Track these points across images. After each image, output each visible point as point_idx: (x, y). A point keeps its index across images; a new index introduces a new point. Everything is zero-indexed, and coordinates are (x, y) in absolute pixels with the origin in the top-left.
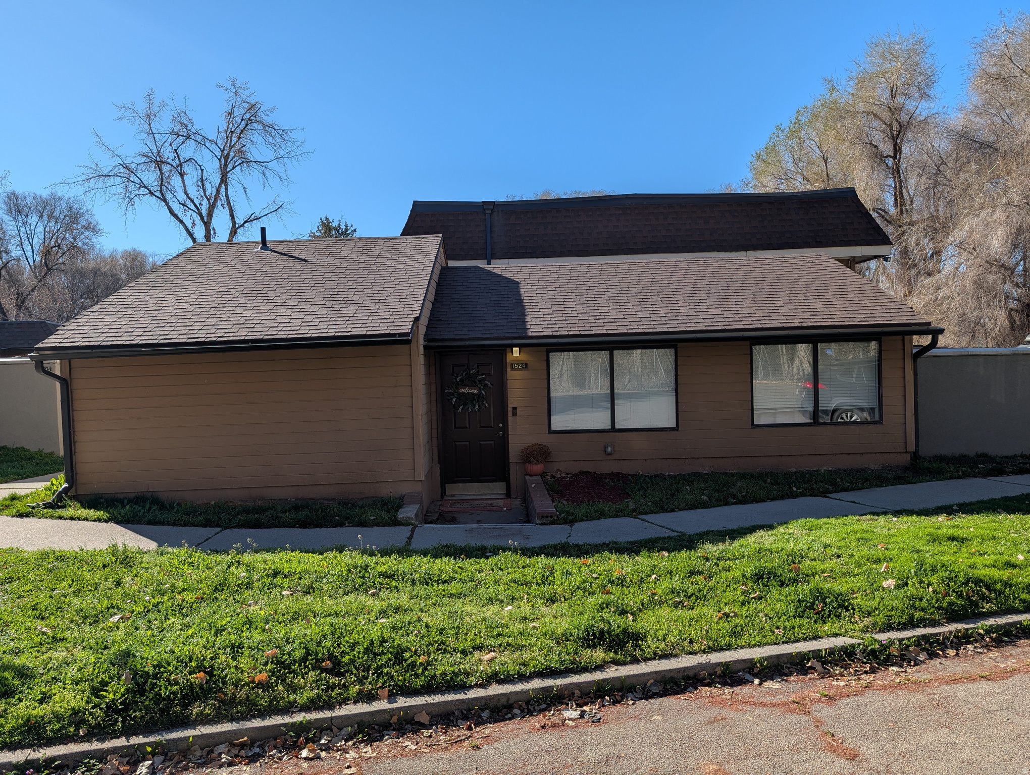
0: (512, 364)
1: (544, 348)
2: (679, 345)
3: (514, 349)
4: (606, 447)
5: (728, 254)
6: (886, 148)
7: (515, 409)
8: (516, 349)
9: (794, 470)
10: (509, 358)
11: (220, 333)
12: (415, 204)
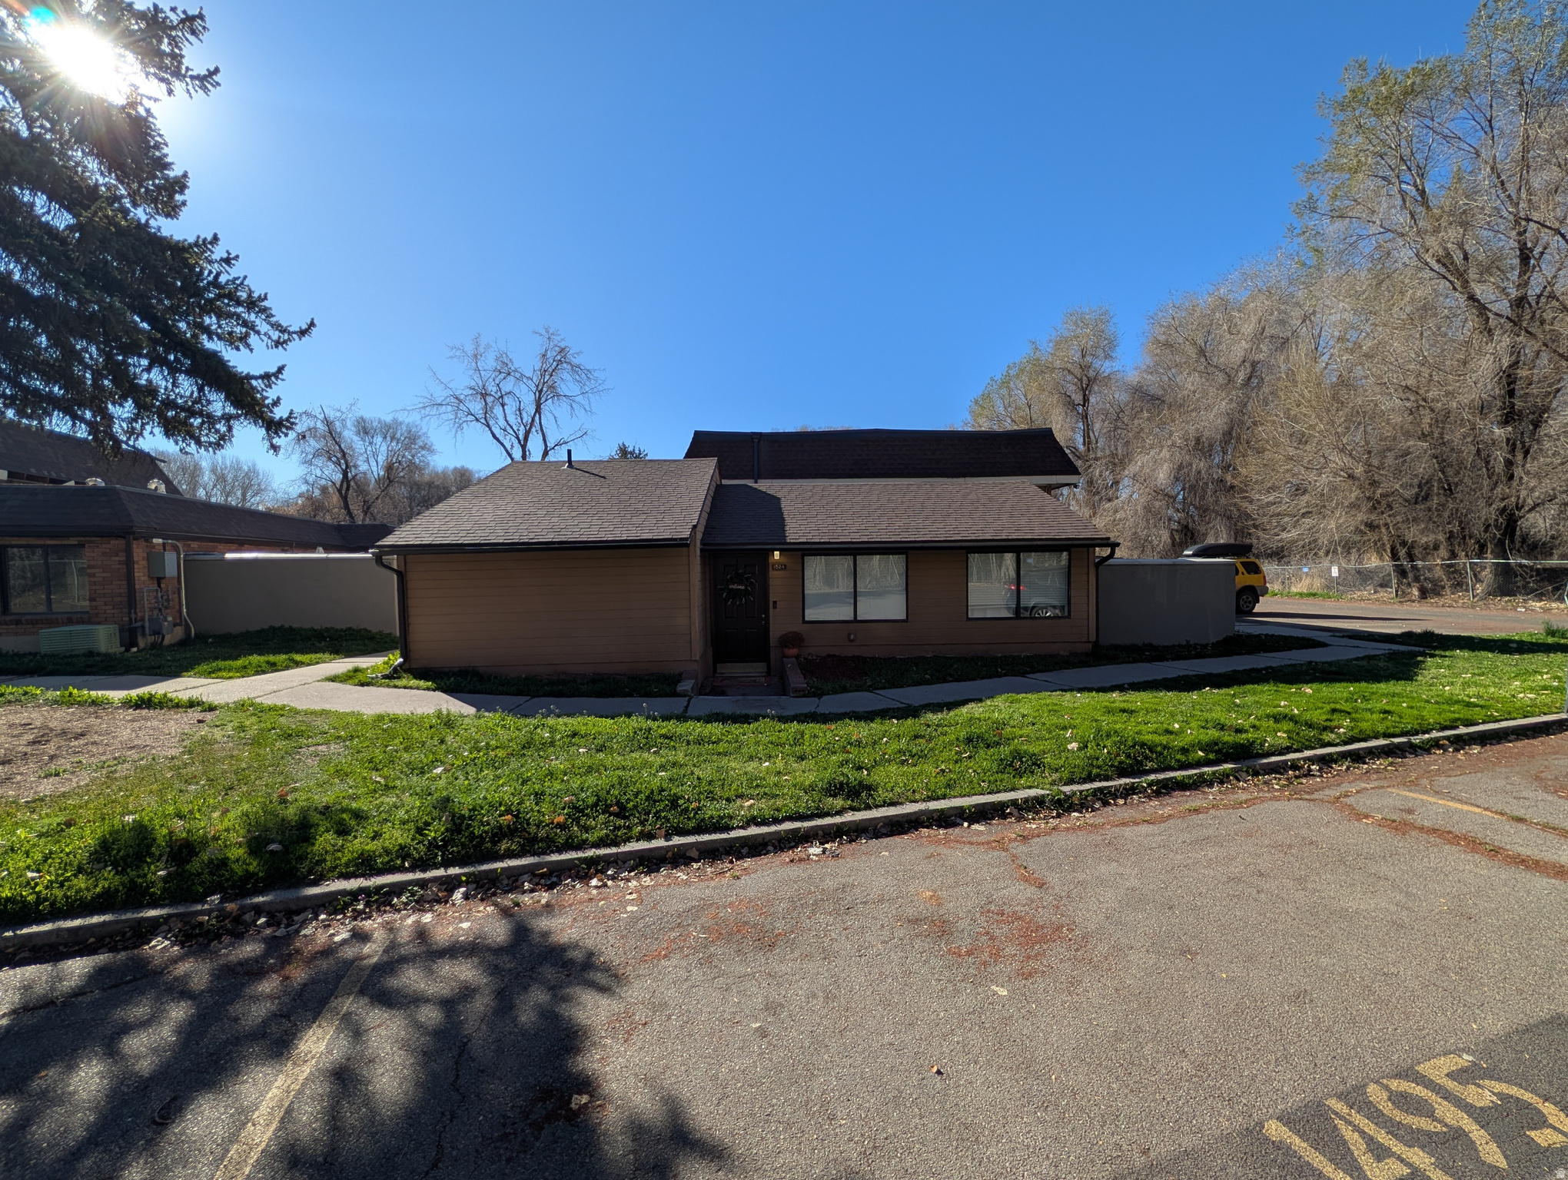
0: (773, 565)
1: (800, 553)
2: (909, 552)
3: (775, 552)
4: (849, 635)
6: (1078, 398)
7: (775, 602)
8: (777, 553)
10: (771, 560)
11: (532, 535)
12: (697, 433)
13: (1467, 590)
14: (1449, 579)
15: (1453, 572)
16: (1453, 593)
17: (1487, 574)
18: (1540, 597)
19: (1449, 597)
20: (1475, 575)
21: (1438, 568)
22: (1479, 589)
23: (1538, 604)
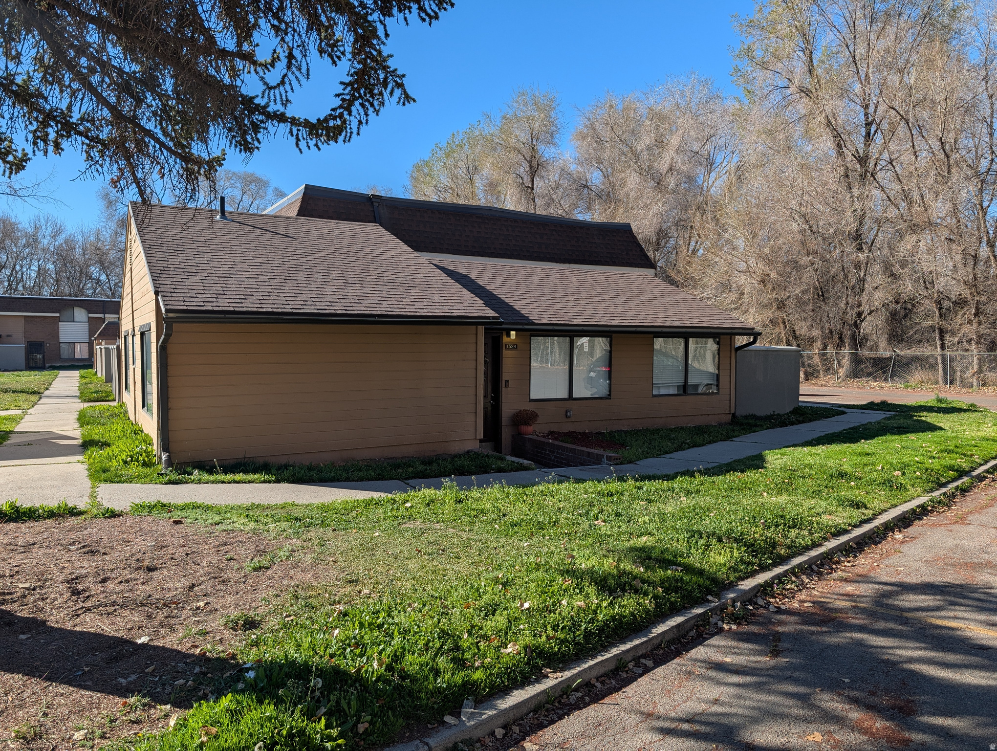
0: (506, 345)
1: (529, 333)
2: (614, 335)
3: (512, 332)
4: (566, 412)
5: (567, 265)
7: (507, 381)
8: (513, 333)
9: (673, 427)
10: (505, 339)
12: (307, 187)
13: (833, 374)
14: (823, 365)
15: (825, 360)
16: (825, 376)
17: (846, 362)
18: (875, 379)
19: (823, 379)
20: (839, 362)
21: (817, 356)
22: (842, 372)
23: (875, 384)
